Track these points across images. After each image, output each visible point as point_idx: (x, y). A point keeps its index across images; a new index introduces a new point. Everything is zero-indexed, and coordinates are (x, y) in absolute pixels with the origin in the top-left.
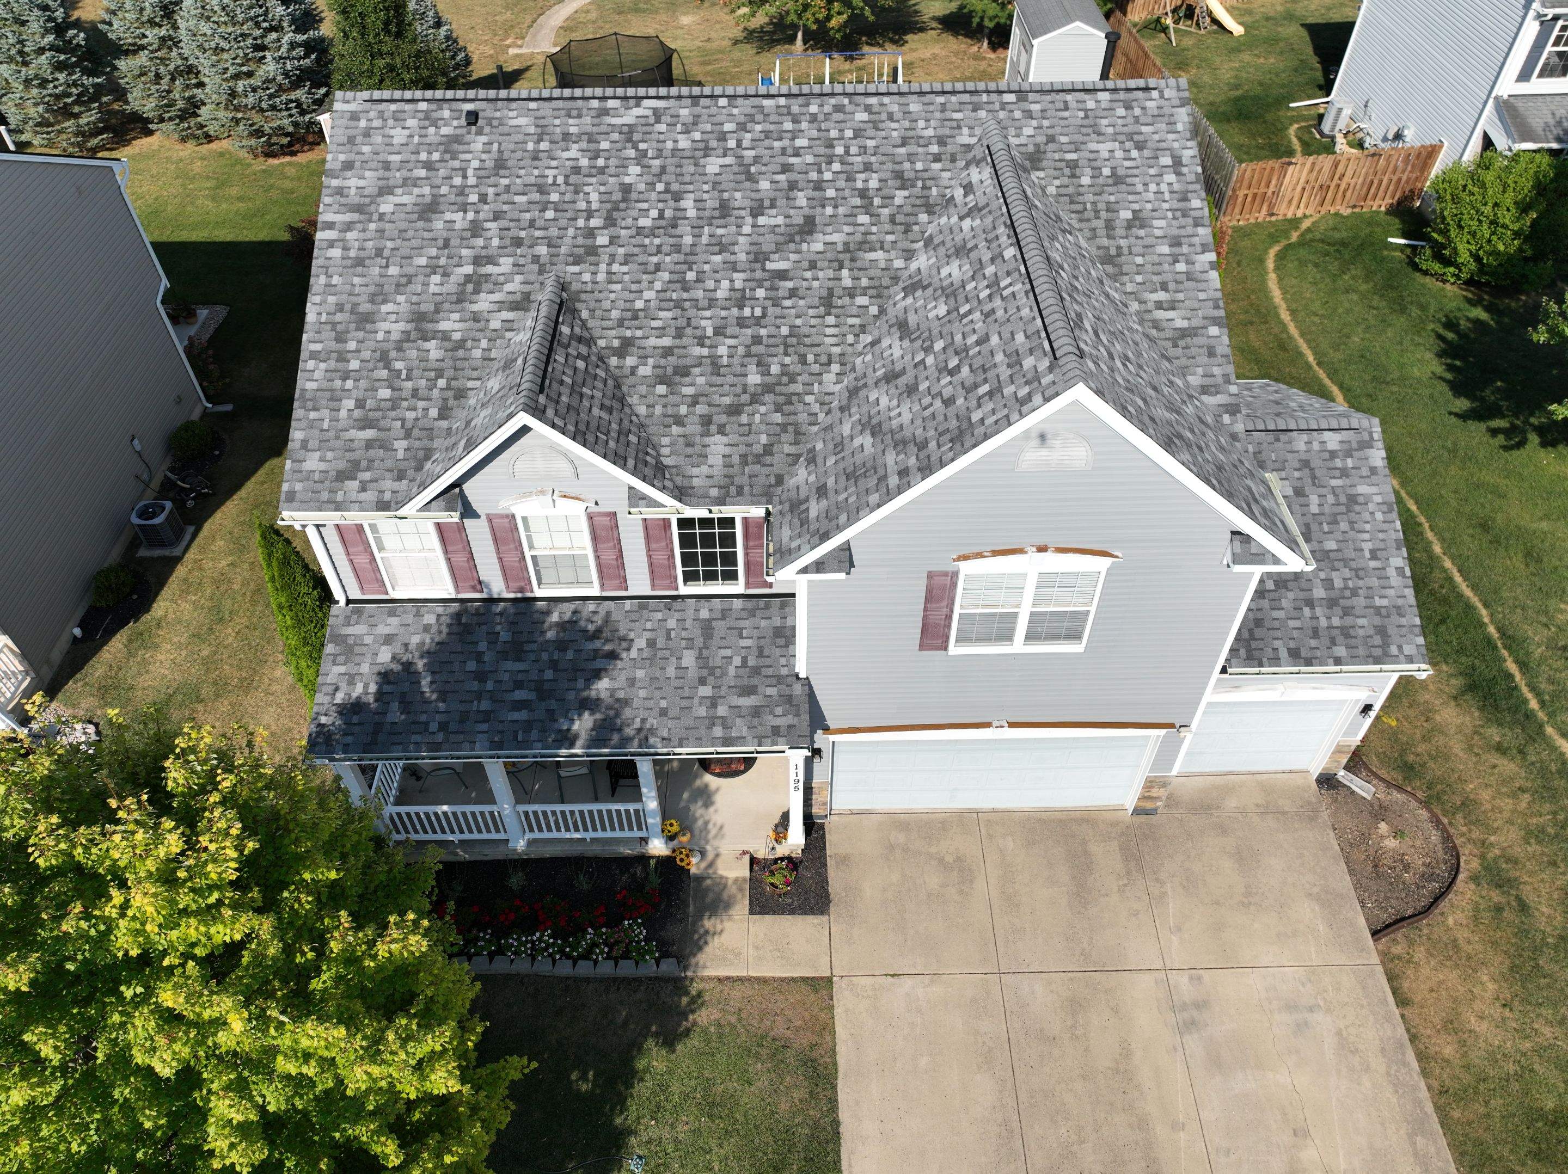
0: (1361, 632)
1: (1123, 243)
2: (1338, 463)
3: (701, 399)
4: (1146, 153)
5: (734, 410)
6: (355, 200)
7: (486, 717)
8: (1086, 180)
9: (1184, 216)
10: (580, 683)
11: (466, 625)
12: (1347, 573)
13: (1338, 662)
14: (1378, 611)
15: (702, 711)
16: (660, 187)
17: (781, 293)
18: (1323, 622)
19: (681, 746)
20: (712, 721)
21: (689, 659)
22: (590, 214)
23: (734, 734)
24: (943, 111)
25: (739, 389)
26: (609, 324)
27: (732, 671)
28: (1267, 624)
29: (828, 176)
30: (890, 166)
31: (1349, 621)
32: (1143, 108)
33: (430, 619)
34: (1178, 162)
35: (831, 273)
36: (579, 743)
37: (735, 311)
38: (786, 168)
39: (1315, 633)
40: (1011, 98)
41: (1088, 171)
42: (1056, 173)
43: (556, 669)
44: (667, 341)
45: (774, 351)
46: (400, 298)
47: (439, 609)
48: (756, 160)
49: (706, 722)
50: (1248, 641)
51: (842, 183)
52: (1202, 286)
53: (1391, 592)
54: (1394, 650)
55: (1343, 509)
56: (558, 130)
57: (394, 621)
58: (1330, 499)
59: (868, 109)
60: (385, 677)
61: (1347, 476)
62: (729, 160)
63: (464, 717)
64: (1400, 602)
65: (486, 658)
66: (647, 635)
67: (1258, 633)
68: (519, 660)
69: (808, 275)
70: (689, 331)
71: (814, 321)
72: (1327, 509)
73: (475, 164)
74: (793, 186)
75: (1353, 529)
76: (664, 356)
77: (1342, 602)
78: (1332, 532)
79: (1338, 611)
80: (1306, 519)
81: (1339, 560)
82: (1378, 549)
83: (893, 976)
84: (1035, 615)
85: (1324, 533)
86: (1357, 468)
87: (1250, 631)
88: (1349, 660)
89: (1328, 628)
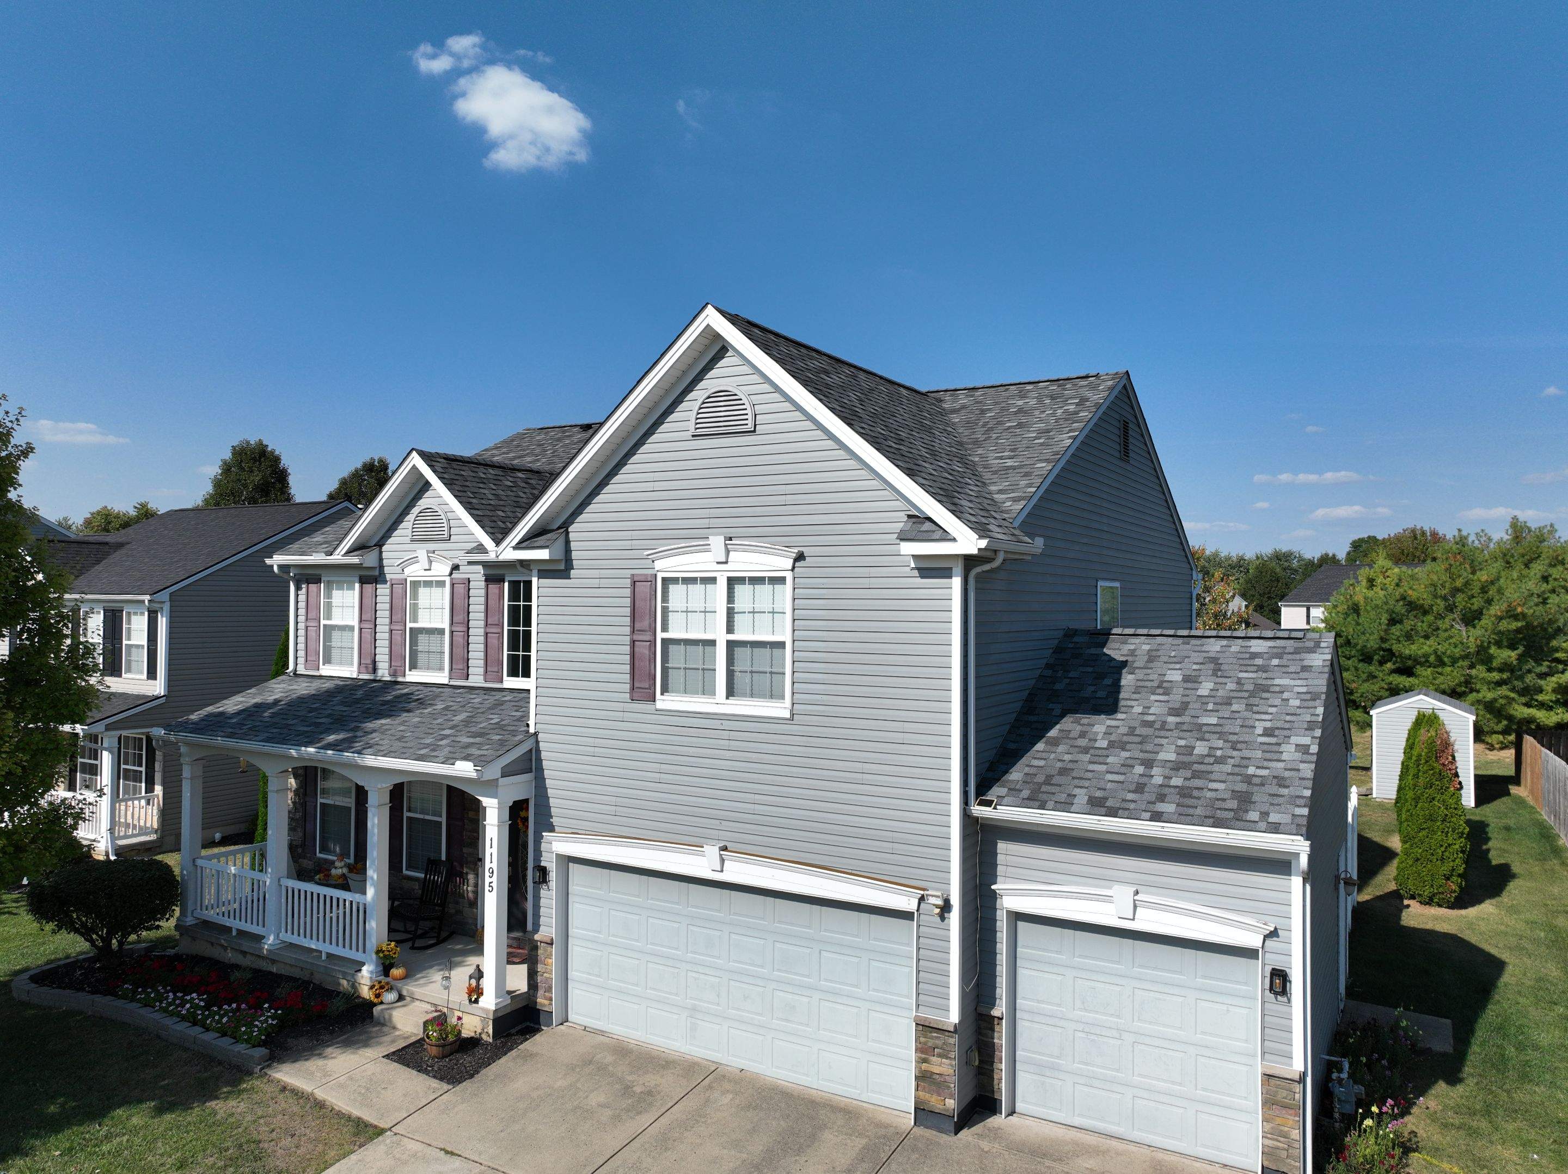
0: (1209, 794)
1: (995, 435)
2: (1259, 662)
7: (285, 727)
9: (1066, 420)
12: (1220, 743)
14: (1248, 779)
18: (1158, 780)
28: (1074, 774)
31: (1197, 783)
41: (997, 411)
47: (337, 681)
50: (1040, 785)
53: (1281, 765)
54: (1253, 816)
55: (1246, 695)
58: (1231, 686)
61: (1265, 671)
64: (1288, 774)
65: (331, 703)
66: (450, 704)
67: (1056, 780)
72: (1221, 693)
75: (1249, 710)
77: (1196, 767)
78: (1217, 711)
79: (1188, 774)
80: (1186, 699)
81: (1214, 733)
82: (1277, 728)
83: (447, 1152)
84: (731, 645)
85: (1207, 711)
86: (1283, 666)
87: (1049, 778)
88: (1175, 817)
89: (1161, 786)
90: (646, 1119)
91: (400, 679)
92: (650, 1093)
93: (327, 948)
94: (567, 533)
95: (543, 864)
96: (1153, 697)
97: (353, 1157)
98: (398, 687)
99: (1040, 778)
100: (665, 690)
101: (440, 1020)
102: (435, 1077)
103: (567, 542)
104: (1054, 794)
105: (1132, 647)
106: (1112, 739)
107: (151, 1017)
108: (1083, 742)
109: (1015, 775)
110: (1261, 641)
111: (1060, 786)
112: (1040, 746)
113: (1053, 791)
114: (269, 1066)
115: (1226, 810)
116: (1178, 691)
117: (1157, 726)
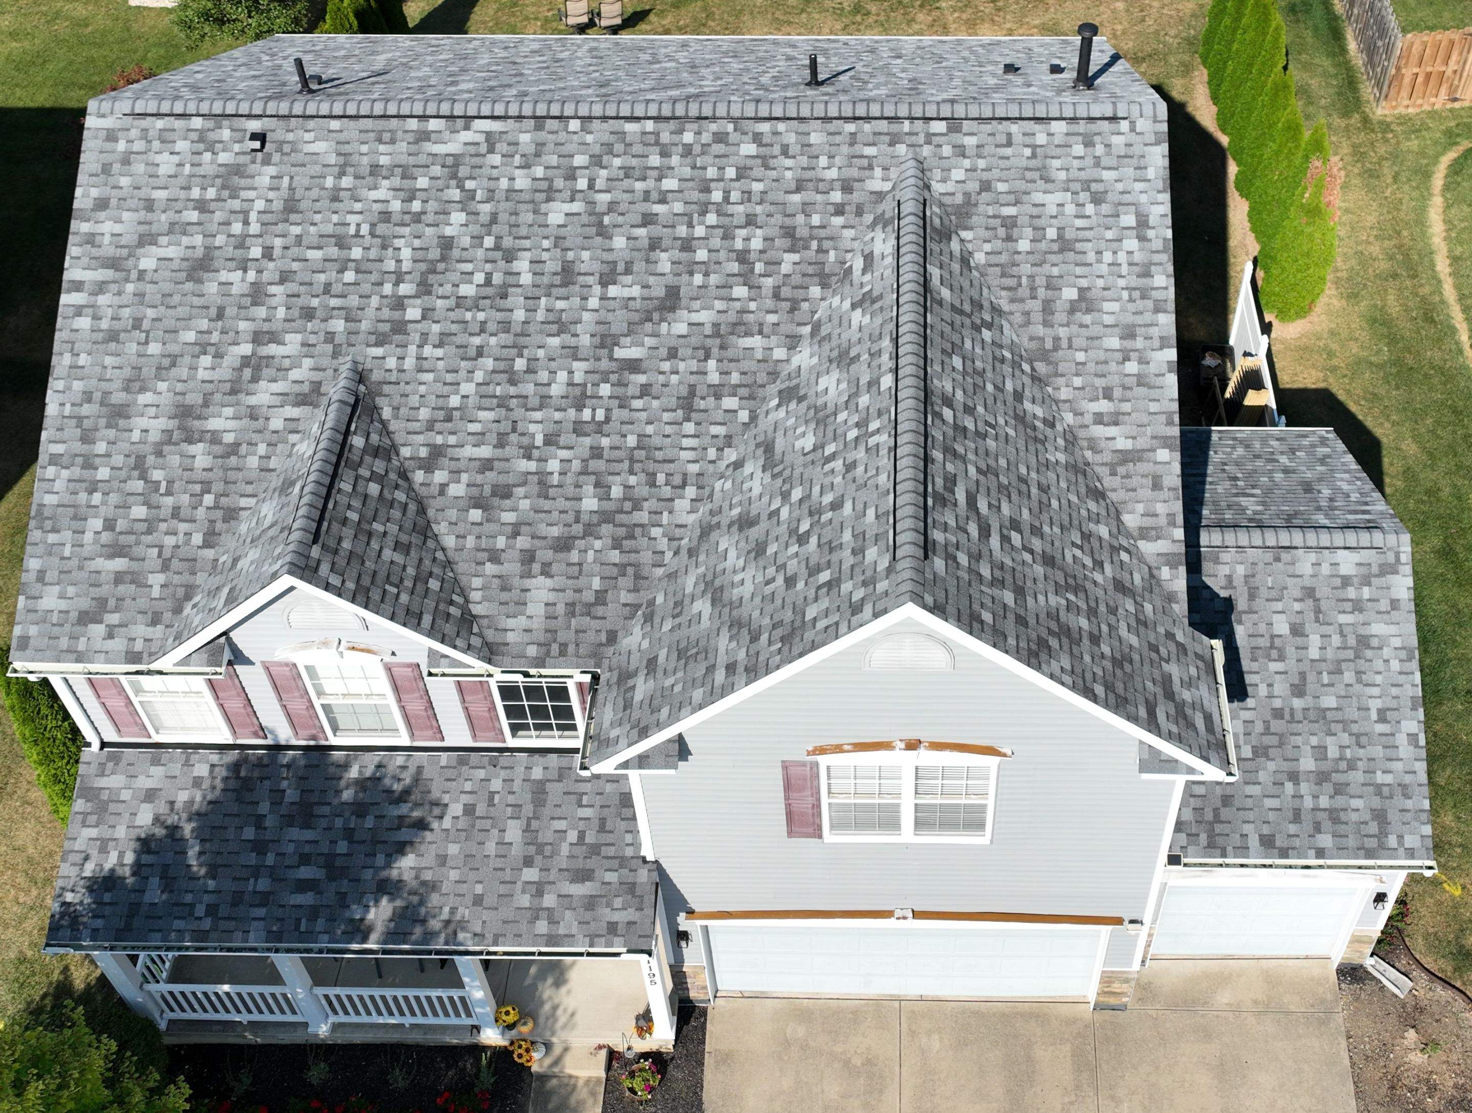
0: (1354, 817)
1: (1063, 332)
2: (1351, 593)
3: (524, 529)
4: (1105, 208)
5: (563, 545)
6: (108, 249)
7: (264, 899)
8: (1024, 245)
9: (1143, 297)
10: (380, 859)
11: (246, 780)
12: (1345, 739)
13: (1320, 853)
14: (1378, 789)
15: (525, 901)
16: (489, 242)
17: (632, 390)
18: (1308, 802)
19: (496, 943)
20: (536, 913)
21: (514, 832)
22: (399, 277)
23: (561, 931)
24: (852, 144)
25: (570, 517)
26: (416, 426)
27: (565, 849)
28: (1237, 803)
29: (700, 231)
30: (778, 219)
31: (1340, 801)
32: (1108, 146)
33: (202, 770)
34: (1143, 223)
35: (694, 365)
36: (374, 936)
37: (572, 413)
38: (648, 220)
39: (1297, 817)
40: (939, 127)
41: (1029, 232)
42: (988, 234)
43: (351, 841)
44: (485, 452)
45: (617, 467)
46: (162, 386)
47: (214, 757)
48: (612, 207)
49: (528, 914)
50: (1211, 824)
51: (716, 242)
52: (1155, 393)
53: (1398, 766)
54: (1392, 841)
55: (1350, 654)
56: (365, 160)
57: (158, 771)
58: (1336, 640)
59: (757, 138)
60: (145, 844)
61: (1361, 611)
62: (577, 207)
63: (237, 899)
64: (1408, 779)
65: (268, 823)
66: (465, 799)
67: (1225, 813)
68: (306, 826)
69: (666, 366)
70: (513, 438)
71: (668, 429)
72: (1330, 654)
73: (260, 205)
74: (655, 244)
75: (1359, 681)
76: (482, 471)
77: (1334, 776)
78: (1332, 685)
79: (1328, 787)
80: (1302, 666)
81: (1338, 721)
82: (1388, 709)
84: (921, 806)
85: (1323, 685)
86: (1374, 600)
87: (1216, 811)
89: (1313, 809)
91: (319, 744)
93: (407, 1020)
96: (1272, 666)
99: (1209, 816)
100: (832, 828)
105: (1228, 570)
106: (1253, 744)
109: (1185, 812)
111: (1229, 822)
115: (1371, 835)
116: (1290, 651)
117: (1287, 717)
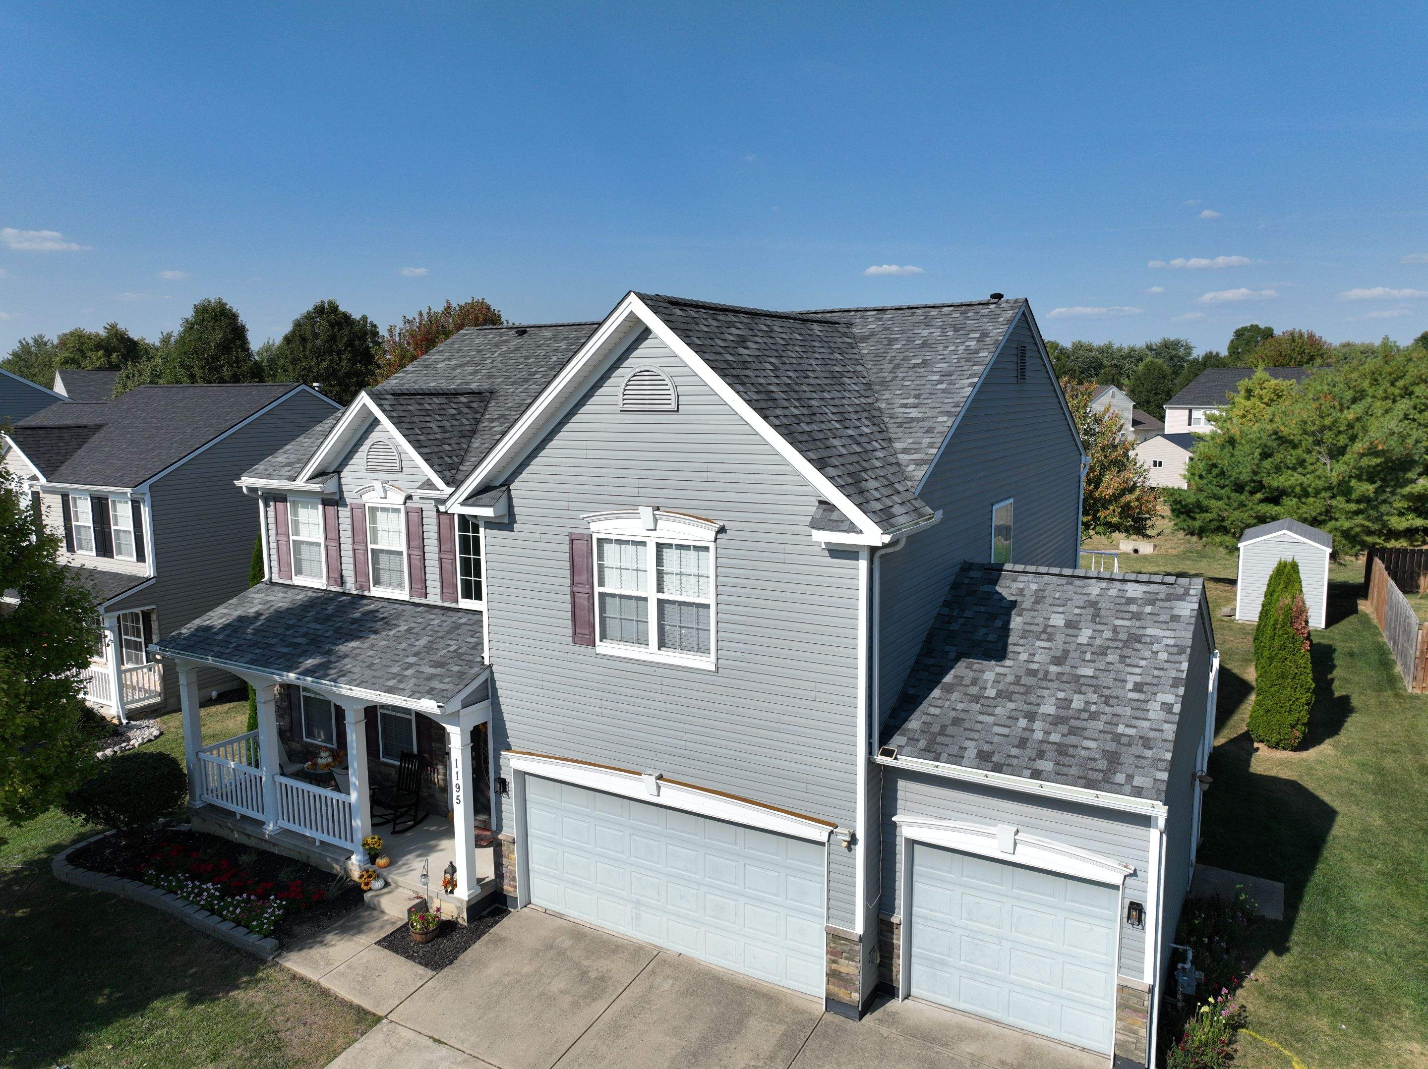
0: (1083, 753)
1: (901, 375)
2: (1134, 608)
4: (961, 333)
7: (266, 647)
8: (897, 347)
9: (967, 361)
12: (1094, 698)
14: (1117, 738)
18: (1039, 735)
19: (357, 686)
21: (423, 642)
23: (400, 687)
28: (966, 725)
31: (1072, 740)
34: (985, 336)
39: (1022, 743)
41: (903, 342)
42: (876, 344)
43: (336, 632)
47: (309, 593)
50: (936, 735)
53: (1146, 724)
54: (1120, 778)
55: (1120, 644)
57: (280, 595)
58: (1107, 634)
60: (240, 618)
61: (1139, 619)
64: (1152, 735)
65: (305, 620)
67: (950, 730)
68: (321, 623)
72: (1098, 642)
75: (1122, 662)
77: (1073, 722)
78: (1094, 662)
79: (1064, 729)
80: (1067, 647)
81: (1090, 686)
82: (1146, 684)
83: (435, 1040)
84: (661, 603)
85: (1084, 661)
86: (1154, 614)
87: (944, 727)
88: (1052, 776)
89: (1041, 741)
90: (601, 1005)
91: (366, 593)
92: (602, 979)
93: (319, 836)
94: (509, 490)
95: (502, 776)
96: (1039, 644)
97: (357, 1045)
98: (365, 602)
99: (936, 728)
100: (603, 637)
101: (421, 907)
102: (420, 963)
103: (510, 499)
104: (947, 745)
105: (1021, 585)
106: (1000, 688)
107: (175, 904)
108: (974, 690)
109: (914, 723)
110: (1137, 585)
111: (953, 737)
112: (936, 693)
113: (947, 742)
114: (279, 955)
115: (1096, 770)
116: (1060, 637)
117: (1040, 675)
